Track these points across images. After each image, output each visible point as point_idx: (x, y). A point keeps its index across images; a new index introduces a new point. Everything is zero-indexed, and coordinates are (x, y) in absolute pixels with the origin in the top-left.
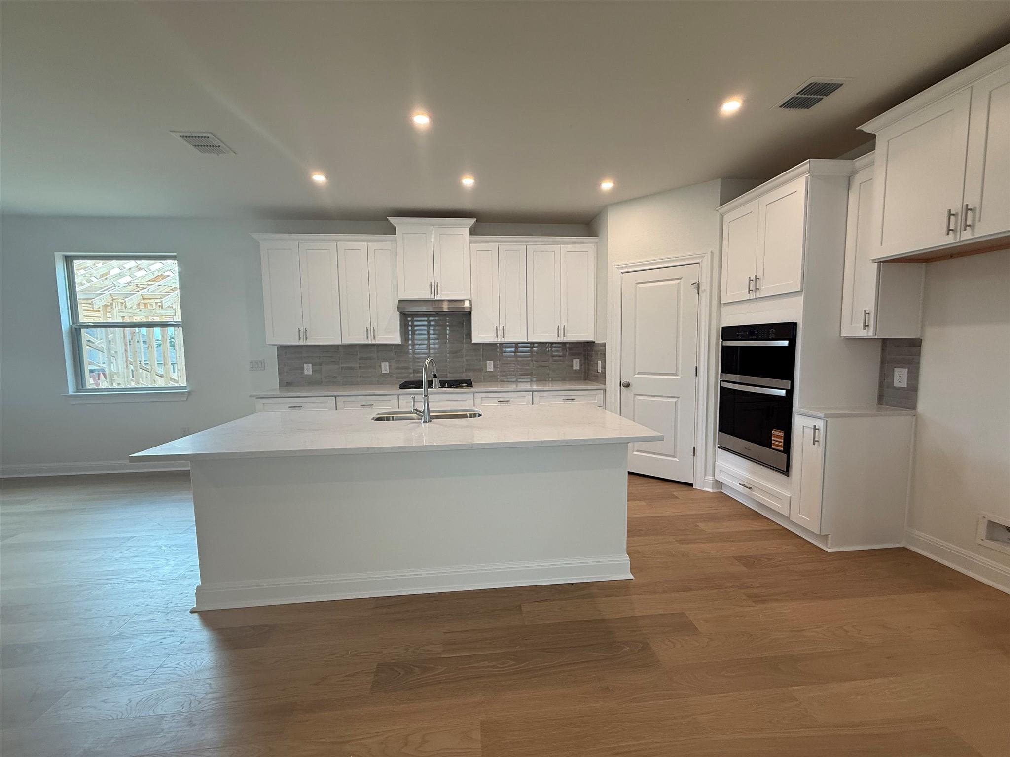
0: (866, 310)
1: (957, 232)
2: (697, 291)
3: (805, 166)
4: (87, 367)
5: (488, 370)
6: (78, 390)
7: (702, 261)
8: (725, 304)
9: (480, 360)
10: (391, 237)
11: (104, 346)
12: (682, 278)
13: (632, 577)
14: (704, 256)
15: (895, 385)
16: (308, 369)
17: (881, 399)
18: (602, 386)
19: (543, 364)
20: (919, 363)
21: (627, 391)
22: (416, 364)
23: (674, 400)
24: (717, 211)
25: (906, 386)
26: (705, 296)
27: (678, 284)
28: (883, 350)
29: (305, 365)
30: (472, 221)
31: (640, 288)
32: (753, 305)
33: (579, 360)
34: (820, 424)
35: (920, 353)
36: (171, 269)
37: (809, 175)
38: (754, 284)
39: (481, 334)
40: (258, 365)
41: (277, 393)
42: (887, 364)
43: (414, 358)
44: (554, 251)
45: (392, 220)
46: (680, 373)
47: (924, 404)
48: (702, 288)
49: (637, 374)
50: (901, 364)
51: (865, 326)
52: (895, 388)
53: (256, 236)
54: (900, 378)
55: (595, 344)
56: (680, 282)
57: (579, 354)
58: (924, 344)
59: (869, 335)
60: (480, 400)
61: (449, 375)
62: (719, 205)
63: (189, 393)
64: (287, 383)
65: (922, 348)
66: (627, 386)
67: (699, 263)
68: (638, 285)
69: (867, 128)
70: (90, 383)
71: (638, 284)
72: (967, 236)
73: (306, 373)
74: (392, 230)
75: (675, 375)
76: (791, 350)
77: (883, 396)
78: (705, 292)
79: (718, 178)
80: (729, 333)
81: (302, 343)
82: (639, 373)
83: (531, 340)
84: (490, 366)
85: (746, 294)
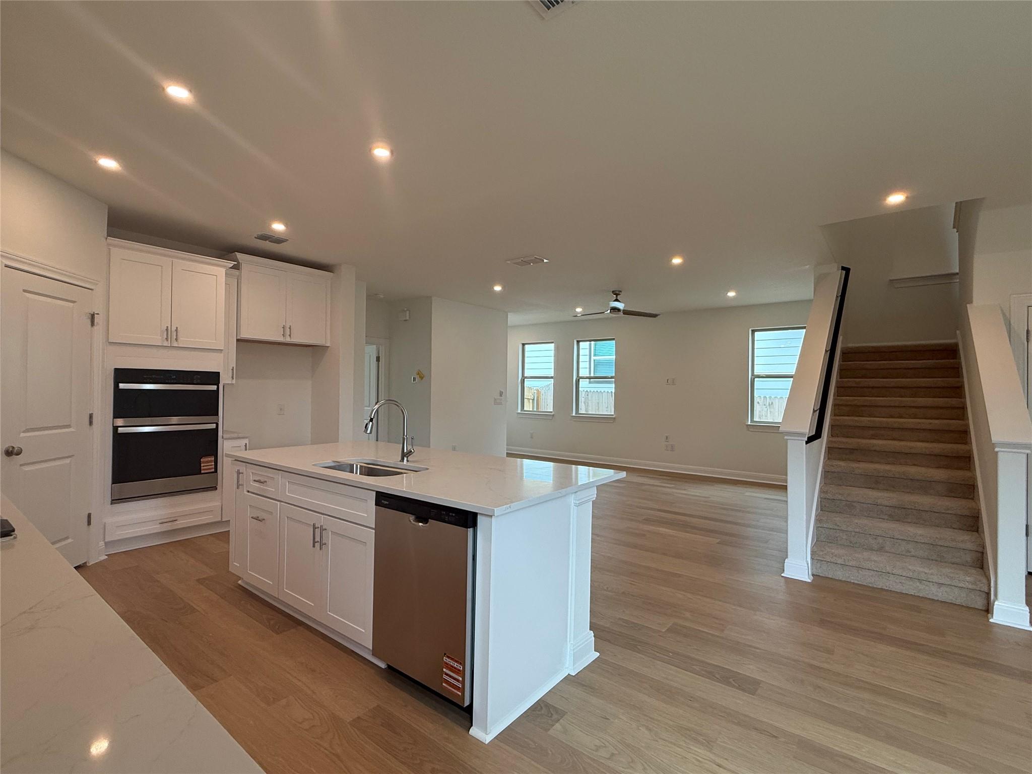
0: (233, 367)
1: (284, 336)
2: (90, 323)
7: (95, 289)
8: (113, 343)
12: (76, 301)
14: (97, 284)
26: (98, 330)
27: (73, 309)
37: (226, 269)
48: (96, 321)
56: (73, 306)
67: (92, 290)
75: (68, 426)
79: (106, 203)
80: (122, 375)
85: (158, 340)
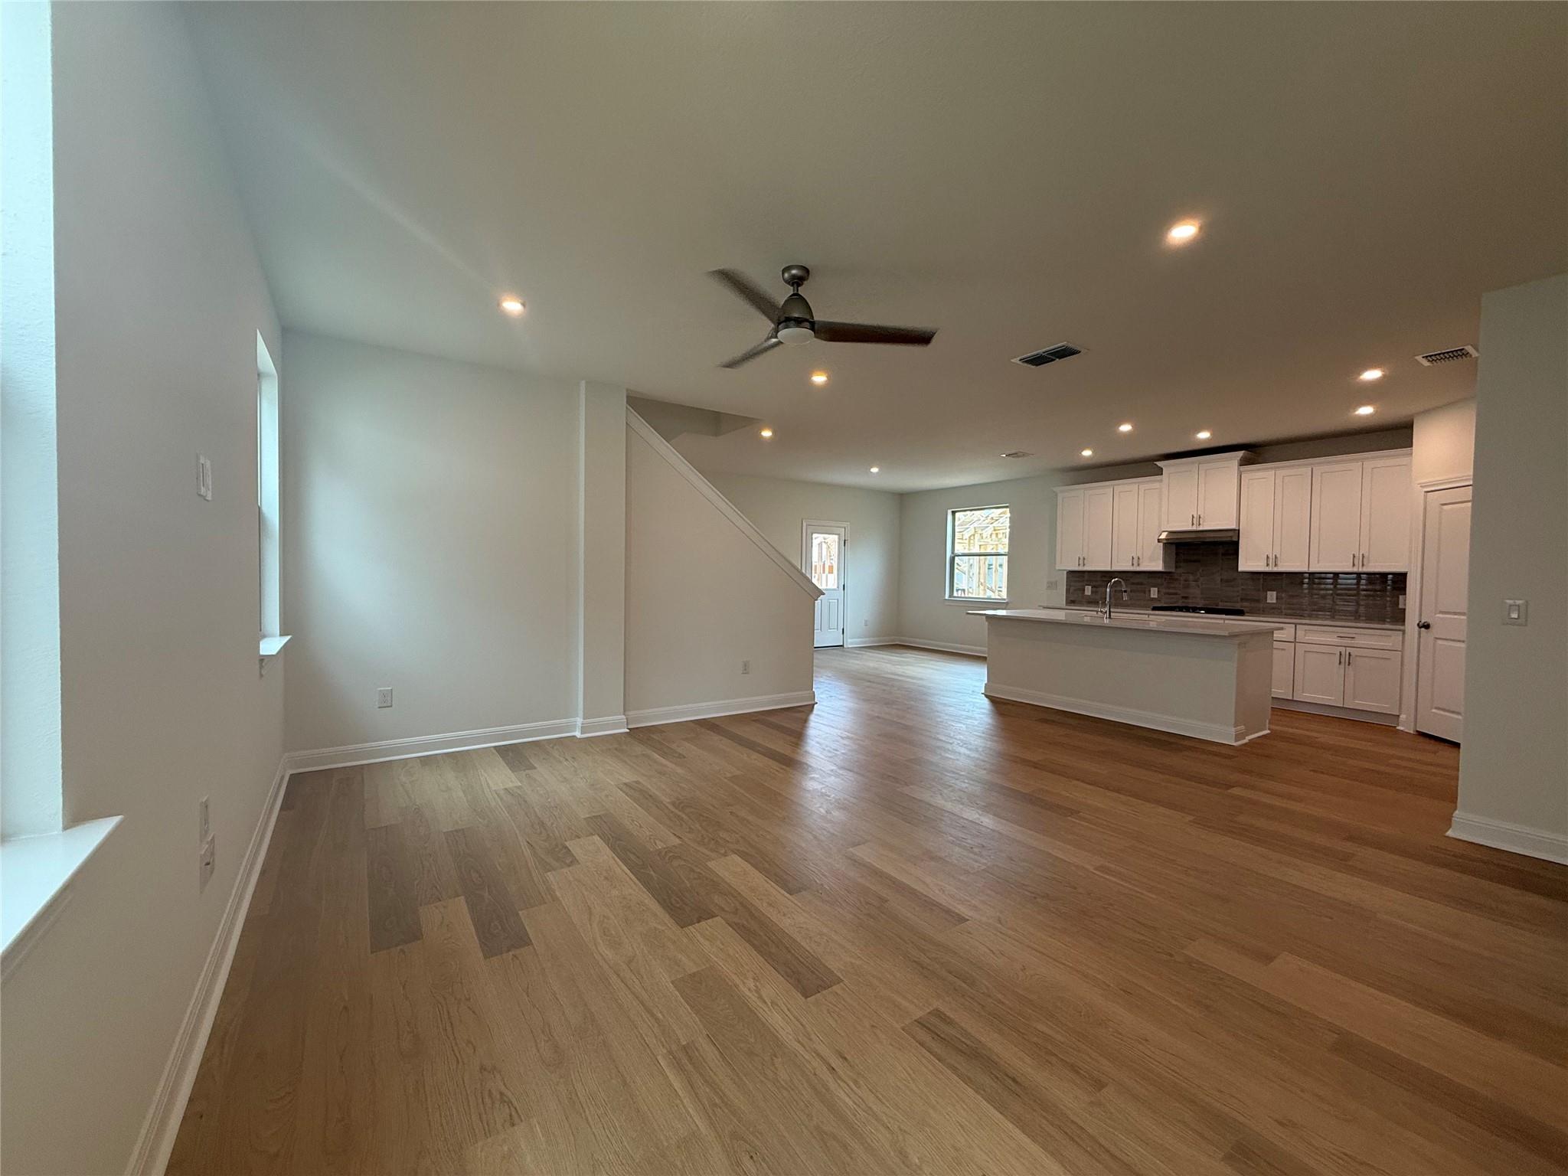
4: (955, 586)
5: (1269, 601)
6: (950, 596)
9: (1259, 590)
10: (1158, 477)
11: (966, 569)
16: (1088, 590)
18: (1402, 628)
21: (1427, 633)
29: (1087, 587)
30: (1241, 454)
31: (1444, 509)
36: (1006, 514)
39: (1248, 562)
40: (1052, 585)
41: (1064, 606)
44: (1353, 470)
45: (1159, 464)
49: (1437, 613)
53: (1055, 489)
61: (1220, 603)
63: (1007, 603)
64: (1072, 600)
66: (1427, 626)
68: (1443, 506)
70: (955, 594)
73: (1086, 593)
74: (1160, 471)
81: (1081, 568)
83: (1312, 570)
84: (1272, 597)
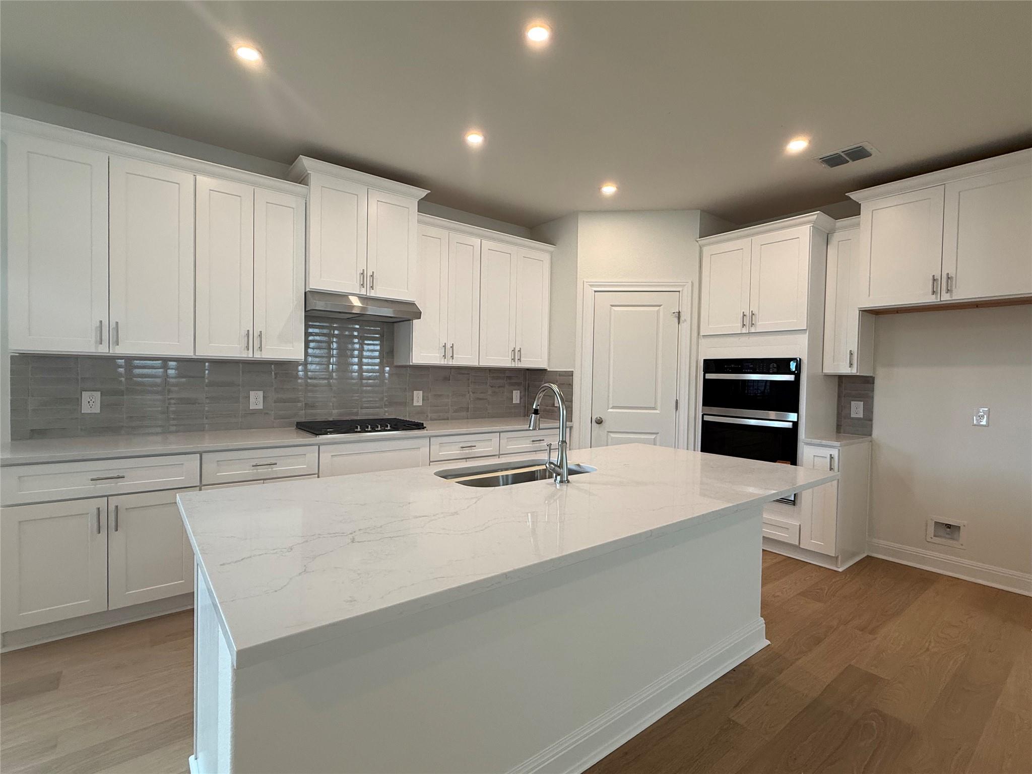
0: (851, 351)
1: (937, 293)
2: (677, 320)
3: (814, 216)
5: (415, 404)
7: (682, 290)
8: (703, 336)
9: (406, 390)
10: (299, 187)
12: (661, 305)
13: (768, 642)
14: (685, 285)
15: (852, 416)
16: (92, 404)
17: (839, 429)
18: (571, 424)
19: (482, 396)
20: (873, 398)
21: (600, 427)
22: (310, 394)
23: (653, 437)
24: (697, 241)
25: (862, 417)
26: (685, 326)
27: (658, 312)
28: (839, 386)
29: (85, 395)
30: (423, 193)
31: (615, 310)
32: (744, 339)
33: (519, 391)
34: (835, 453)
35: (873, 388)
37: (812, 225)
38: (749, 319)
39: (423, 352)
42: (843, 398)
43: (307, 385)
44: (510, 254)
45: (307, 162)
46: (659, 408)
47: (877, 432)
48: (682, 319)
49: (611, 408)
50: (858, 398)
51: (851, 365)
52: (853, 418)
54: (857, 409)
55: (547, 372)
56: (659, 309)
57: (519, 384)
58: (877, 382)
59: (853, 372)
60: (438, 446)
62: (698, 237)
64: (32, 430)
65: (875, 384)
66: (599, 422)
67: (679, 292)
68: (613, 308)
69: (854, 196)
71: (612, 306)
72: (946, 298)
73: (85, 409)
75: (654, 408)
76: (796, 384)
77: (841, 426)
78: (685, 323)
79: (698, 209)
80: (711, 365)
82: (613, 407)
83: (482, 363)
84: (418, 398)
85: (737, 328)
